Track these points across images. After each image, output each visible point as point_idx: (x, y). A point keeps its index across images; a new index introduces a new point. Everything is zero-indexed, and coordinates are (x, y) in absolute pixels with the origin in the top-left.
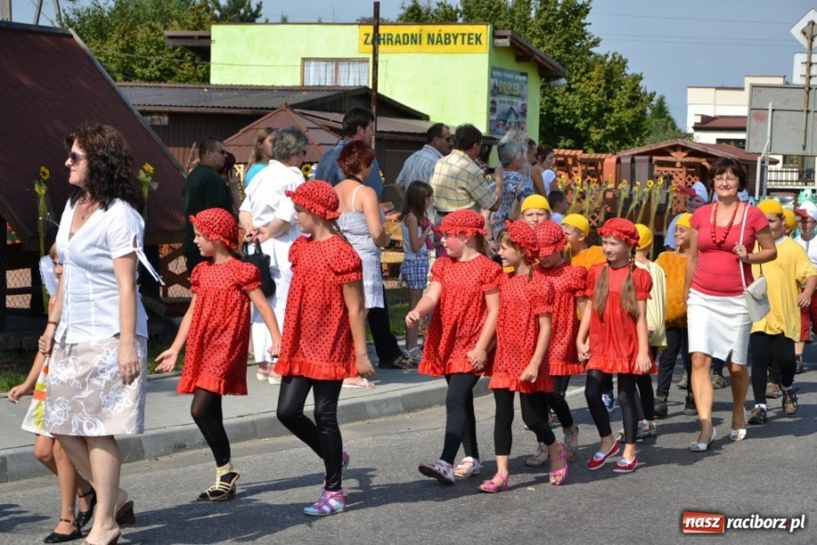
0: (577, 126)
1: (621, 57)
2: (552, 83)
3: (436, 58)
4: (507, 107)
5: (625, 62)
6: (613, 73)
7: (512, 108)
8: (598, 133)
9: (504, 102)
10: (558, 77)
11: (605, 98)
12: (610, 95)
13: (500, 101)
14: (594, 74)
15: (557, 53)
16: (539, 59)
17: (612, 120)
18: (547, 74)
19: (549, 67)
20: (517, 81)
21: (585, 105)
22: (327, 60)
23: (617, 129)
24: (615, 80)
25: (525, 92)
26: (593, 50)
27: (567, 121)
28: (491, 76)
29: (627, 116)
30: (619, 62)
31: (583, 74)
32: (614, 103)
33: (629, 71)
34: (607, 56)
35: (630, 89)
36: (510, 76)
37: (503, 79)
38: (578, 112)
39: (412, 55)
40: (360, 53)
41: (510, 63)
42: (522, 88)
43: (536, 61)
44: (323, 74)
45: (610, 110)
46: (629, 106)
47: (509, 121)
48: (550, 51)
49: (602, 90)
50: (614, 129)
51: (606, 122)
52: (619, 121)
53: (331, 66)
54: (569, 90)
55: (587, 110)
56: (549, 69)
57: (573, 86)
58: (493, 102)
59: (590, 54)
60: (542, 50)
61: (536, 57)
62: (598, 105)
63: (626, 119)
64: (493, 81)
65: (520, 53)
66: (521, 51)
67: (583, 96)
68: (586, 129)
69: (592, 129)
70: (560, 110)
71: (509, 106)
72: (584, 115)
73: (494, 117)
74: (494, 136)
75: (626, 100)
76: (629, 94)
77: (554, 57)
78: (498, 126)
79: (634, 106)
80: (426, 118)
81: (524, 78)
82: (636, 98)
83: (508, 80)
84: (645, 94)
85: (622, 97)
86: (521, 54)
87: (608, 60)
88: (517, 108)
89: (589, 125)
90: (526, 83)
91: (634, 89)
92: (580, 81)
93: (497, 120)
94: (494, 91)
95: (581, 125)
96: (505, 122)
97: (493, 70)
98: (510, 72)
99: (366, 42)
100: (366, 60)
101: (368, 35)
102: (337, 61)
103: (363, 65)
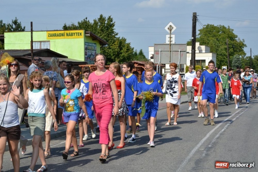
0: (111, 58)
1: (124, 38)
2: (104, 46)
3: (69, 40)
4: (90, 53)
5: (126, 40)
6: (122, 43)
7: (92, 54)
8: (118, 60)
9: (89, 52)
10: (105, 44)
11: (119, 50)
12: (121, 49)
13: (88, 52)
14: (116, 43)
15: (105, 38)
16: (99, 39)
17: (122, 56)
18: (102, 43)
20: (93, 46)
21: (114, 52)
22: (40, 41)
24: (122, 45)
25: (95, 49)
27: (109, 57)
28: (85, 45)
30: (124, 40)
31: (113, 43)
32: (122, 51)
33: (127, 42)
34: (119, 38)
35: (126, 47)
36: (91, 44)
37: (89, 45)
38: (112, 54)
39: (62, 39)
40: (47, 39)
41: (90, 41)
42: (95, 48)
43: (98, 40)
44: (37, 46)
45: (122, 53)
46: (126, 52)
47: (91, 57)
48: (103, 37)
49: (118, 47)
50: (122, 58)
51: (120, 57)
52: (124, 55)
53: (39, 43)
54: (110, 48)
55: (114, 53)
56: (102, 42)
57: (110, 47)
58: (86, 52)
59: (115, 37)
60: (101, 37)
61: (98, 39)
62: (117, 52)
63: (126, 56)
64: (86, 46)
65: (93, 38)
66: (94, 37)
67: (113, 49)
70: (107, 54)
71: (91, 53)
72: (114, 55)
73: (86, 56)
74: (86, 62)
75: (125, 50)
76: (126, 49)
77: (104, 39)
78: (88, 59)
79: (128, 52)
80: (66, 57)
81: (95, 45)
82: (129, 49)
83: (90, 46)
84: (131, 48)
85: (124, 49)
86: (94, 38)
87: (120, 39)
88: (93, 54)
89: (115, 58)
90: (96, 46)
91: (128, 47)
92: (112, 45)
93: (88, 57)
94: (86, 49)
95: (113, 58)
96: (90, 58)
97: (85, 43)
98: (91, 43)
99: (49, 36)
100: (49, 41)
101: (49, 34)
102: (41, 42)
103: (48, 43)
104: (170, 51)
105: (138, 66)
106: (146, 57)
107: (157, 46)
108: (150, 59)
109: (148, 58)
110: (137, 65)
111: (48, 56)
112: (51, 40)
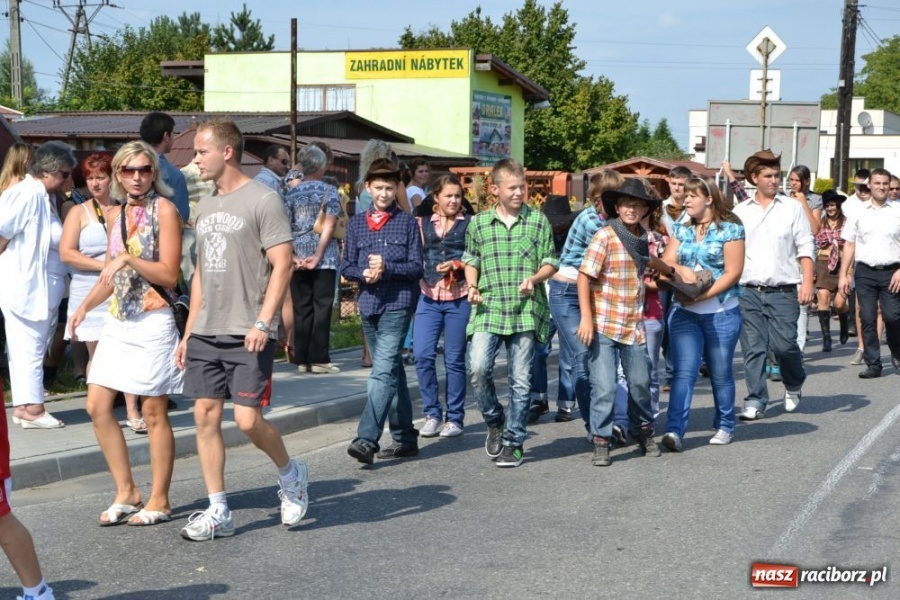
0: (563, 147)
1: (607, 81)
2: (536, 106)
3: (421, 82)
4: (490, 129)
5: (612, 85)
6: (599, 97)
7: (495, 130)
8: (584, 154)
9: (487, 124)
10: (542, 100)
11: (589, 120)
12: (596, 117)
13: (484, 124)
14: (578, 97)
15: (541, 77)
16: (521, 83)
17: (598, 140)
18: (531, 97)
19: (533, 90)
20: (501, 104)
21: (571, 128)
22: (321, 86)
23: (603, 149)
24: (601, 102)
25: (508, 115)
26: (578, 72)
27: (554, 143)
28: (473, 99)
29: (612, 136)
30: (605, 86)
31: (567, 98)
32: (599, 124)
33: (615, 95)
34: (591, 78)
35: (614, 110)
36: (493, 99)
37: (486, 102)
38: (564, 134)
39: (396, 80)
40: (347, 79)
41: (492, 86)
42: (505, 110)
43: (518, 84)
44: (312, 100)
45: (596, 132)
46: (613, 127)
47: (493, 142)
48: (534, 75)
49: (585, 112)
50: (599, 149)
51: (591, 144)
52: (605, 140)
53: (320, 93)
54: (556, 114)
55: (572, 131)
56: (532, 93)
57: (558, 110)
58: (475, 125)
59: (575, 76)
60: (527, 74)
61: (518, 80)
62: (583, 126)
63: (612, 140)
64: (475, 104)
65: (503, 76)
66: (504, 75)
67: (568, 119)
68: (573, 151)
69: (579, 150)
70: (547, 133)
71: (493, 129)
72: (571, 137)
73: (477, 139)
74: (477, 158)
75: (611, 121)
76: (613, 115)
77: (538, 81)
78: (481, 148)
79: (618, 127)
80: (410, 141)
81: (507, 101)
82: (621, 118)
83: (490, 103)
84: (629, 115)
85: (607, 118)
86: (503, 78)
87: (593, 82)
88: (501, 130)
89: (575, 146)
90: (510, 105)
91: (618, 111)
92: (563, 104)
93: (481, 142)
94: (476, 114)
95: (568, 146)
96: (489, 144)
97: (475, 94)
98: (492, 95)
99: (352, 69)
100: (352, 86)
101: (354, 62)
102: (325, 87)
103: (350, 91)
104: (761, 124)
105: (652, 176)
106: (681, 146)
107: (718, 108)
108: (691, 151)
109: (687, 148)
110: (648, 171)
111: (349, 137)
112: (358, 83)
